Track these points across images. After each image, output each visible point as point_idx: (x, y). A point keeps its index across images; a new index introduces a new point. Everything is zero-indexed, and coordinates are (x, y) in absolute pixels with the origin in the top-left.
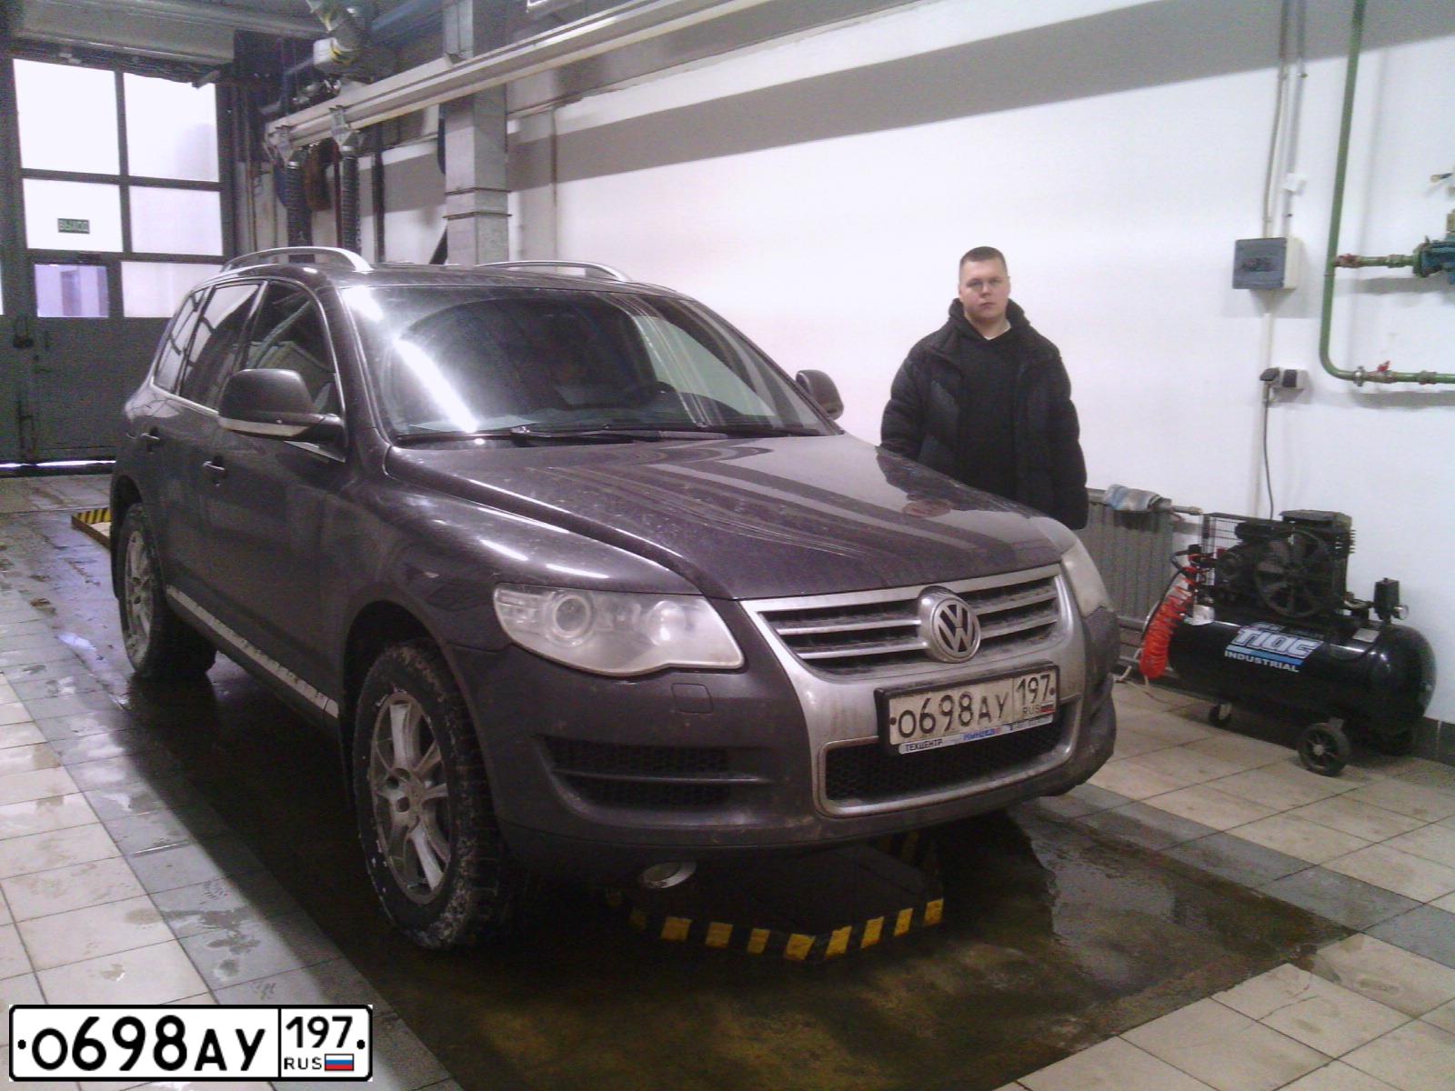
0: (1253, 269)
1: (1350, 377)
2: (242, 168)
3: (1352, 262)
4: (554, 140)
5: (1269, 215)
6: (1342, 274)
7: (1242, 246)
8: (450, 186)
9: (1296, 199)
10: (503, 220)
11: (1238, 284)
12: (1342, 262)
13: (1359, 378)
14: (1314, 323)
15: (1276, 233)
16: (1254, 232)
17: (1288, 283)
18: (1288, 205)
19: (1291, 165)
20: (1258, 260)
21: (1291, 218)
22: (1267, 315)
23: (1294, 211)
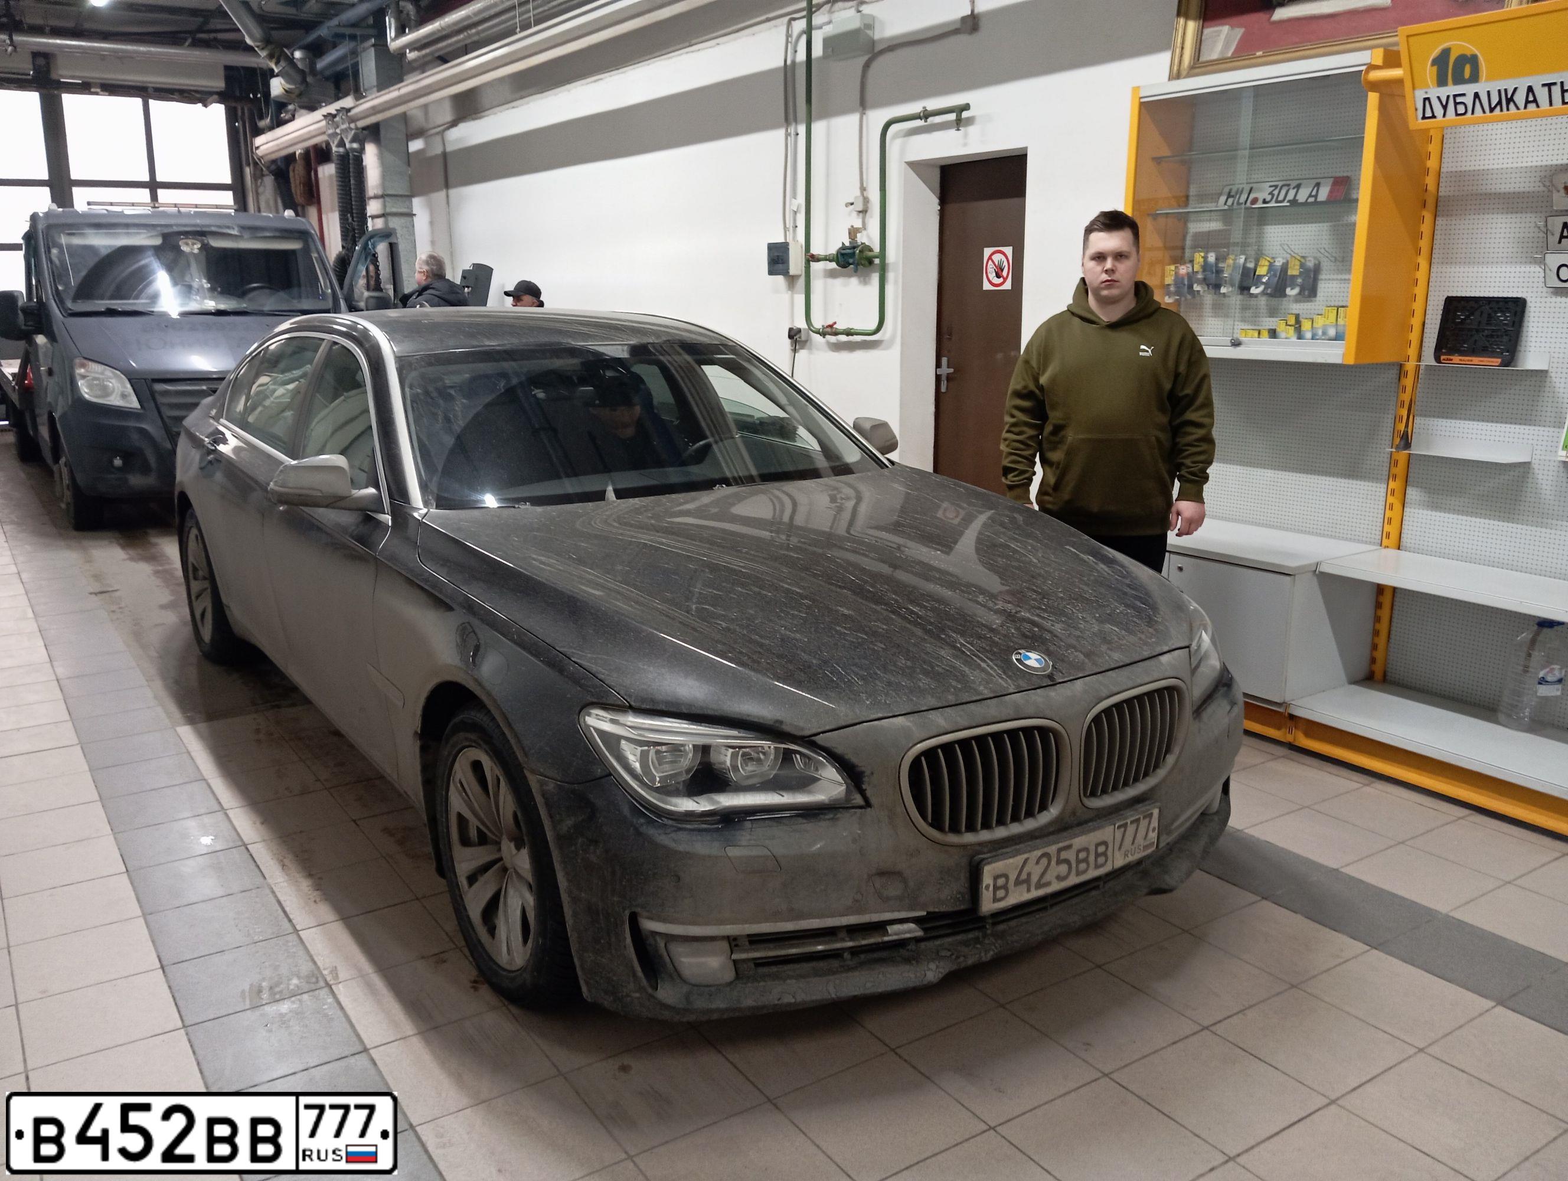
0: (777, 263)
1: (818, 332)
2: (248, 171)
3: (816, 258)
4: (445, 155)
5: (786, 225)
7: (772, 247)
8: (371, 193)
9: (798, 215)
10: (412, 217)
11: (771, 273)
12: (810, 259)
13: (823, 333)
14: (803, 296)
15: (788, 239)
16: (780, 239)
17: (792, 272)
18: (795, 220)
19: (794, 196)
20: (777, 256)
21: (797, 228)
22: (790, 292)
23: (796, 225)
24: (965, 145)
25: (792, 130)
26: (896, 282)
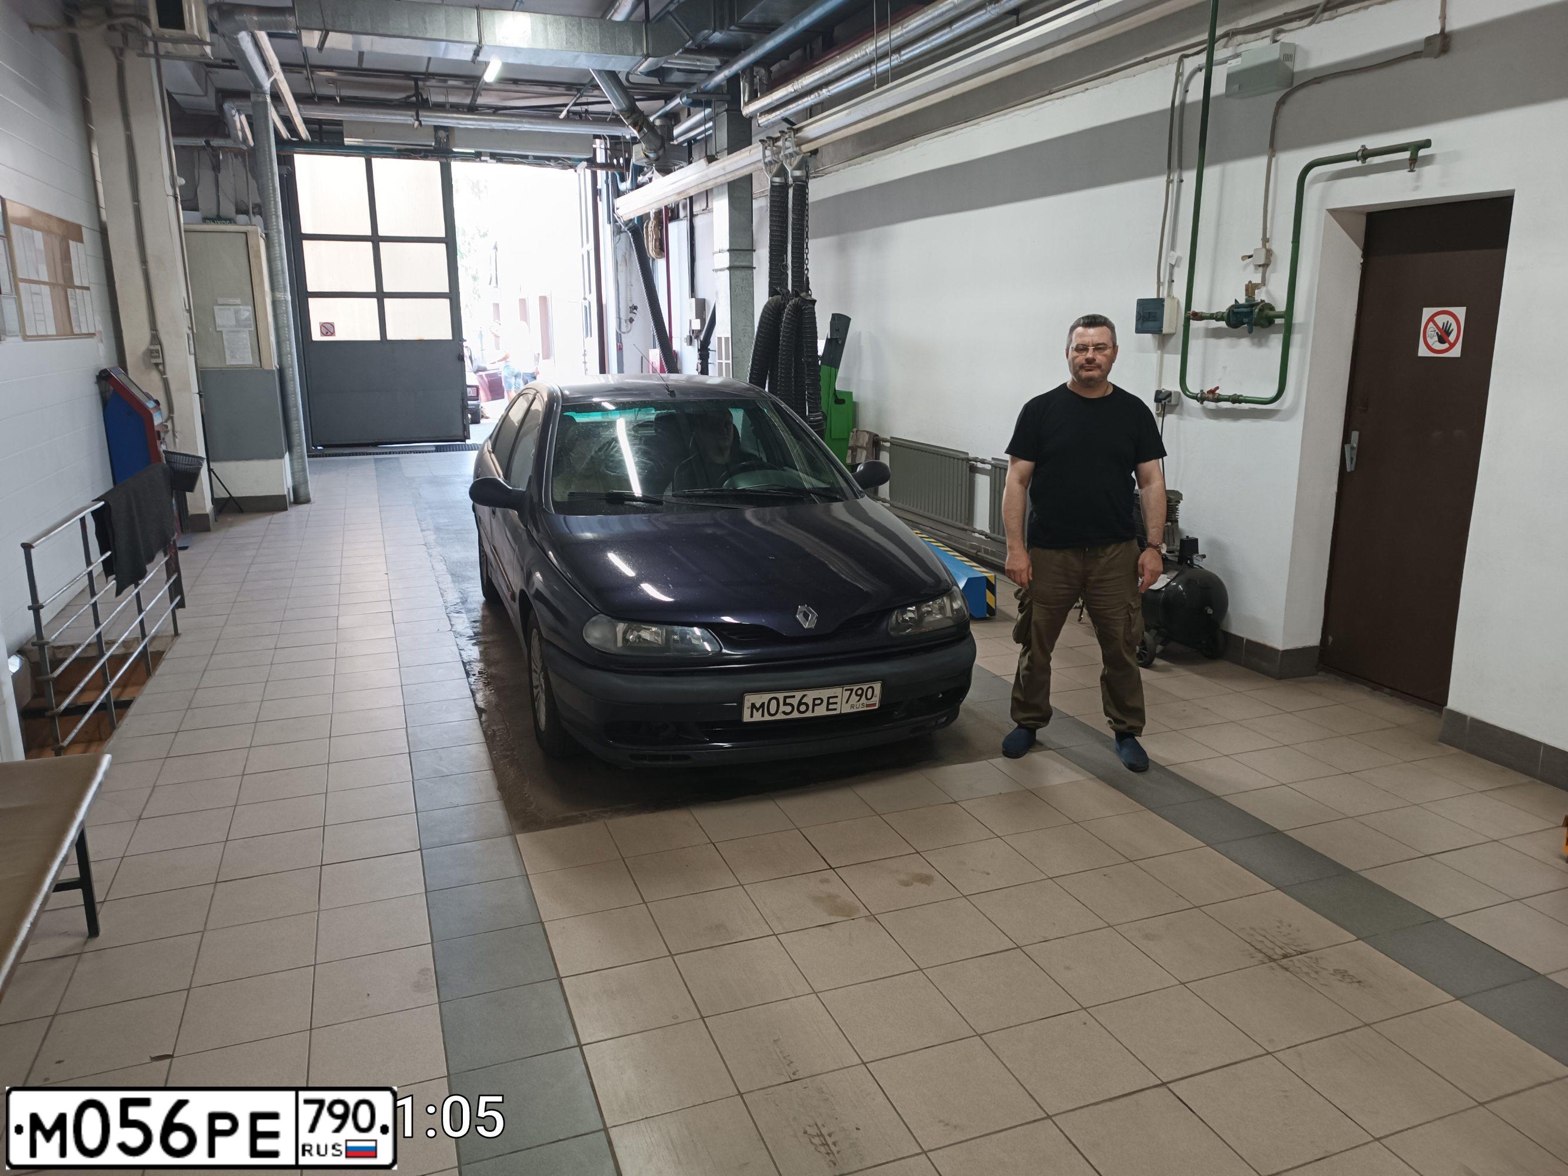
0: (1148, 320)
1: (1195, 398)
3: (1198, 317)
5: (1162, 280)
6: (1194, 324)
7: (1142, 303)
8: (716, 249)
9: (1176, 269)
10: (750, 272)
11: (1138, 331)
12: (1191, 317)
13: (1201, 398)
14: (1179, 357)
15: (1164, 294)
16: (1149, 293)
17: (1165, 330)
18: (1171, 274)
19: (1173, 247)
20: (1149, 313)
21: (1174, 283)
22: (1159, 352)
23: (1175, 279)
24: (1416, 188)
25: (1175, 177)
26: (1303, 345)
